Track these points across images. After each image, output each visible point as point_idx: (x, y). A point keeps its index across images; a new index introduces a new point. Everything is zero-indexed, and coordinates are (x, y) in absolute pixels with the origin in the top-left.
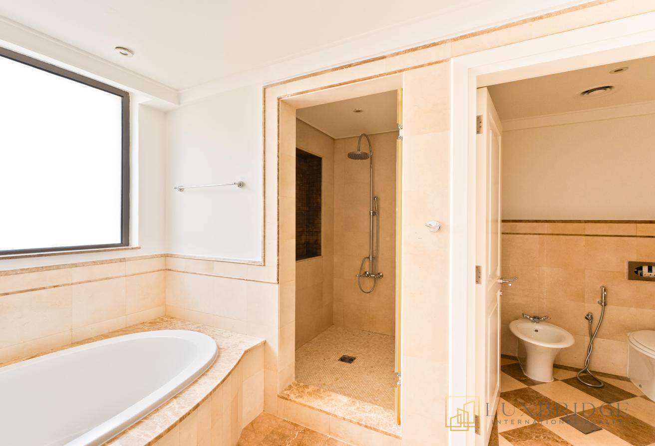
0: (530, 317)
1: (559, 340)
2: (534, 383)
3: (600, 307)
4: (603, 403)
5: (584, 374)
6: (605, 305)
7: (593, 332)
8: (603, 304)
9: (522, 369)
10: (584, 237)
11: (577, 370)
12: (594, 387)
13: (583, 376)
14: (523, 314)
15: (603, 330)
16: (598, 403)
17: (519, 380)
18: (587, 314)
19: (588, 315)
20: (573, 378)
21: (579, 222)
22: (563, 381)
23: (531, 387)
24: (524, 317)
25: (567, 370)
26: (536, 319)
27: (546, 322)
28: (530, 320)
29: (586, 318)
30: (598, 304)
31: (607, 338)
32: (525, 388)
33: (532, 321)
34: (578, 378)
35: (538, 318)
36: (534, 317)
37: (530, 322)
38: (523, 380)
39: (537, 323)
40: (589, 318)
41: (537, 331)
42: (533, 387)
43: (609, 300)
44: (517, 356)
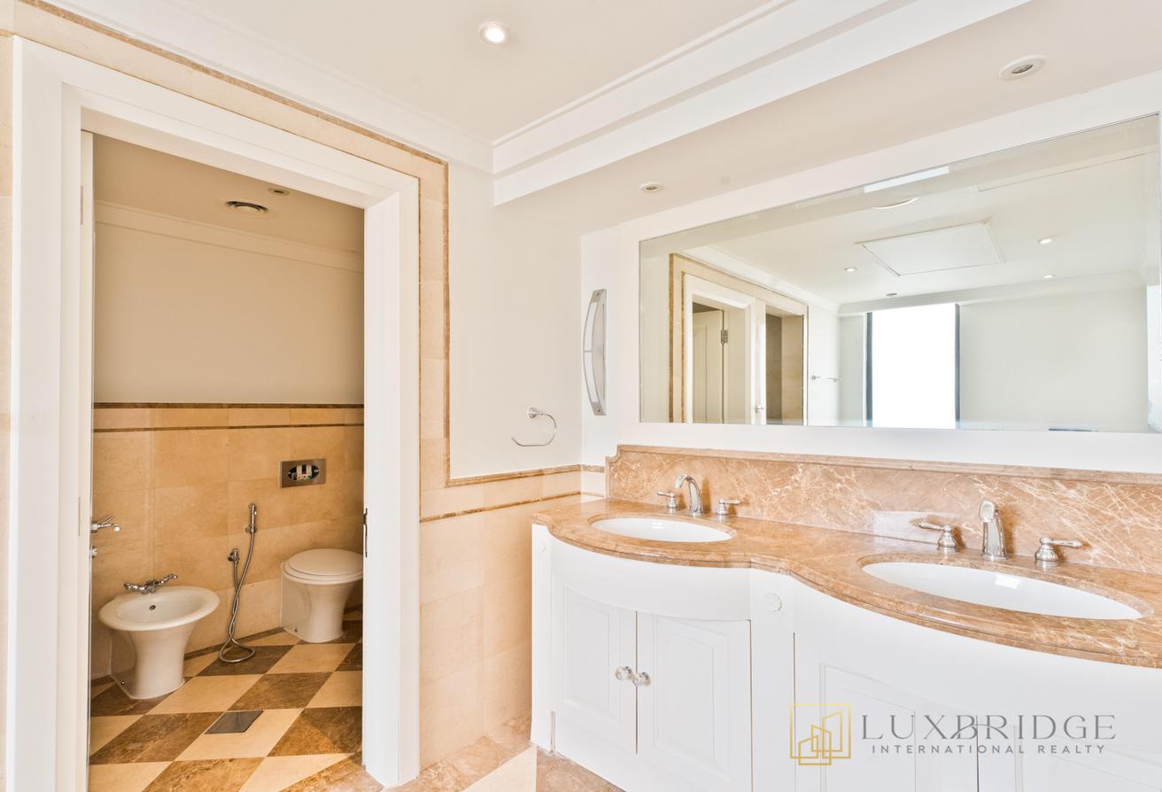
0: (140, 586)
1: (195, 607)
2: (152, 704)
3: (248, 536)
4: (257, 676)
5: (228, 649)
6: (255, 531)
7: (239, 577)
8: (252, 530)
9: (125, 691)
10: (227, 430)
11: (217, 648)
12: (245, 661)
13: (227, 653)
14: (125, 586)
15: (252, 571)
16: (253, 679)
17: (124, 713)
18: (230, 551)
19: (232, 554)
20: (213, 663)
21: (220, 406)
22: (199, 675)
23: (149, 713)
24: (128, 590)
25: (202, 654)
26: (152, 585)
27: (168, 586)
28: (138, 590)
29: (230, 559)
30: (245, 533)
31: (257, 581)
32: (139, 720)
33: (143, 593)
34: (221, 658)
35: (157, 583)
36: (149, 584)
37: (140, 595)
38: (132, 710)
39: (152, 592)
40: (233, 558)
41: (153, 607)
42: (153, 712)
43: (261, 522)
44: (109, 673)
